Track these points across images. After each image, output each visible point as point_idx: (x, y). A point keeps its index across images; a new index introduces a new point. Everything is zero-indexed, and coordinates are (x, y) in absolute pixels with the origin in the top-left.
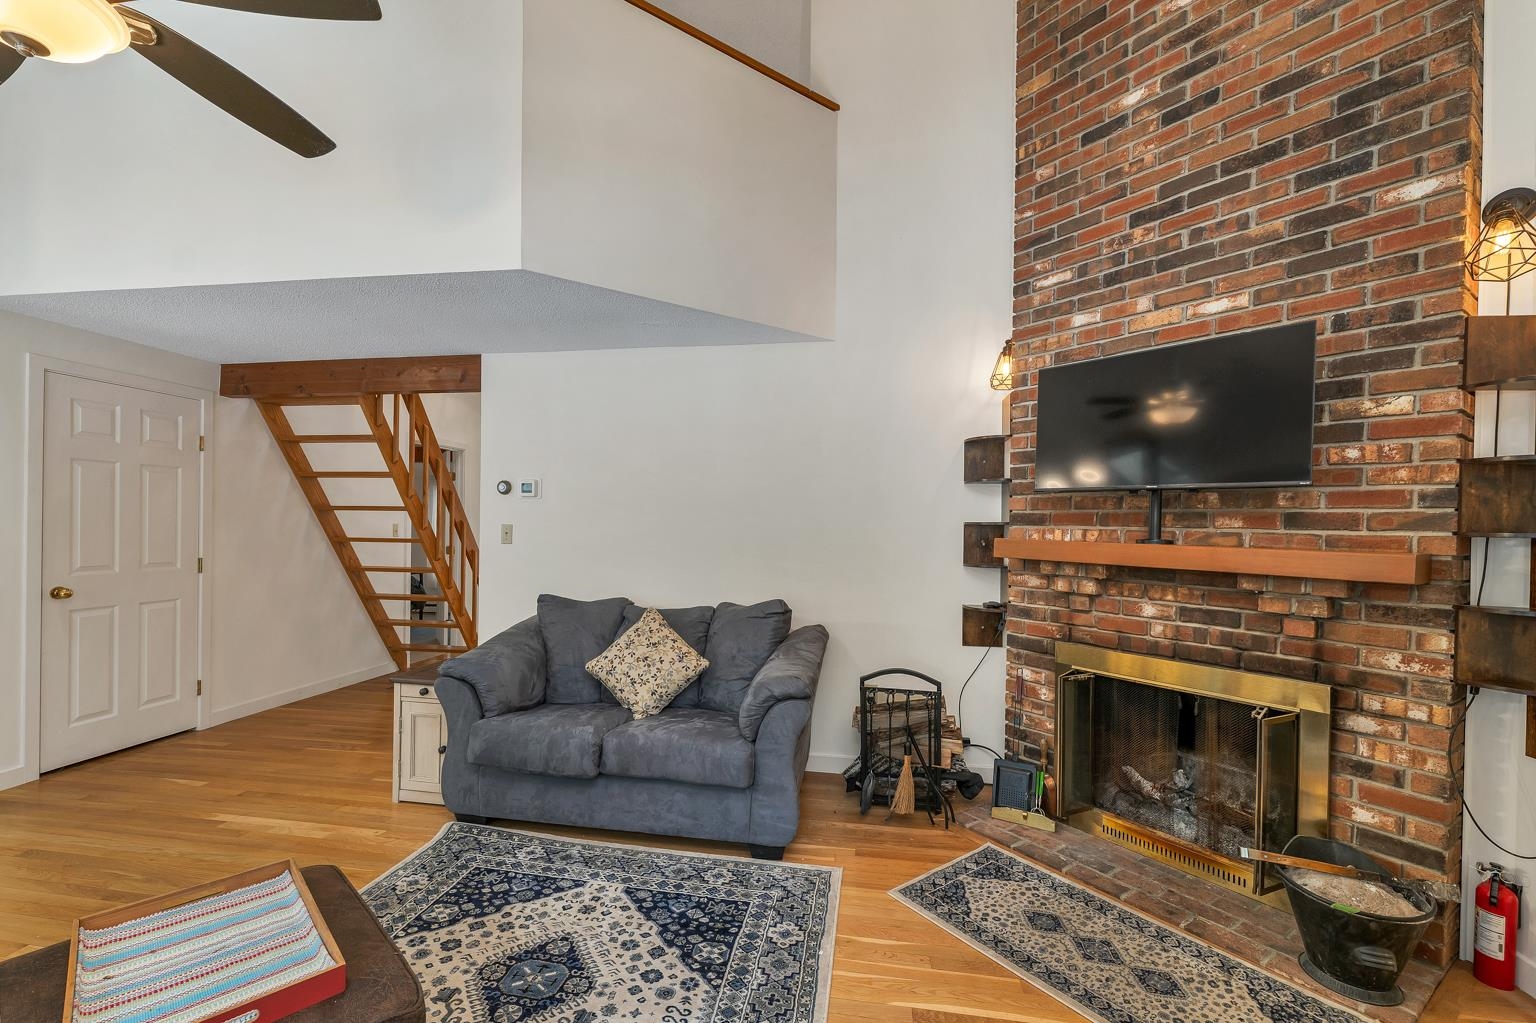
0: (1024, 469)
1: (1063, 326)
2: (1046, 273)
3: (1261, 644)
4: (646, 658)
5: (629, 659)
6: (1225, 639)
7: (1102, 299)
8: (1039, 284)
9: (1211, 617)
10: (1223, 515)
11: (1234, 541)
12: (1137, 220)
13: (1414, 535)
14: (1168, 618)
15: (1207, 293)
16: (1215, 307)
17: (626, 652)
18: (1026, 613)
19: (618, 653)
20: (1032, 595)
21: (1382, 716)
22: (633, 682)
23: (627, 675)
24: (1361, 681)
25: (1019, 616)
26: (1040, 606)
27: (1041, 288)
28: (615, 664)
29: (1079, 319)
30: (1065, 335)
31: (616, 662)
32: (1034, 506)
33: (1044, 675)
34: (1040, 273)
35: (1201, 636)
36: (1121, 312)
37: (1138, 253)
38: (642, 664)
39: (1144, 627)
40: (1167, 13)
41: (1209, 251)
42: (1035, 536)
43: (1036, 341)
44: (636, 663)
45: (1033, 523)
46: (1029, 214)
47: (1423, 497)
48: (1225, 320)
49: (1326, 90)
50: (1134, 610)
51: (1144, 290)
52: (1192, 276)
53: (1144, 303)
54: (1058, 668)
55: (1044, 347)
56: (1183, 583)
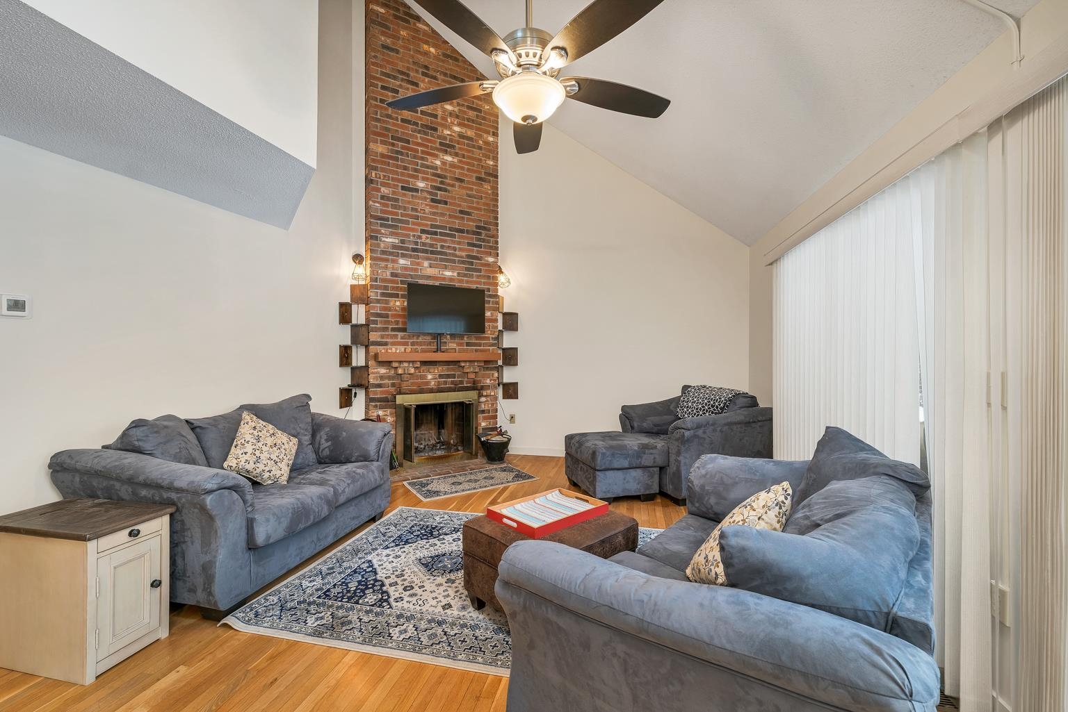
0: (377, 320)
1: (394, 261)
2: (386, 235)
3: (462, 382)
4: (275, 444)
5: (264, 448)
6: (452, 383)
7: (411, 256)
8: (383, 239)
9: (448, 376)
10: (451, 342)
11: (454, 350)
12: (423, 231)
13: (491, 348)
14: (435, 379)
15: (446, 268)
16: (448, 273)
17: (260, 444)
18: (379, 386)
19: (254, 447)
20: (382, 378)
21: (486, 396)
22: (276, 463)
23: (270, 459)
24: (483, 388)
25: (376, 387)
26: (386, 381)
27: (384, 241)
28: (258, 454)
29: (402, 261)
30: (396, 266)
31: (258, 453)
32: (382, 337)
33: (389, 411)
34: (383, 234)
35: (445, 383)
36: (418, 264)
37: (424, 244)
38: (274, 448)
39: (428, 383)
40: (432, 162)
41: (445, 254)
42: (383, 351)
43: (383, 264)
44: (271, 449)
45: (382, 345)
46: (378, 205)
47: (492, 338)
48: (451, 279)
49: (473, 221)
50: (425, 377)
51: (428, 259)
52: (442, 260)
53: (426, 264)
54: (396, 407)
55: (386, 267)
56: (440, 365)
